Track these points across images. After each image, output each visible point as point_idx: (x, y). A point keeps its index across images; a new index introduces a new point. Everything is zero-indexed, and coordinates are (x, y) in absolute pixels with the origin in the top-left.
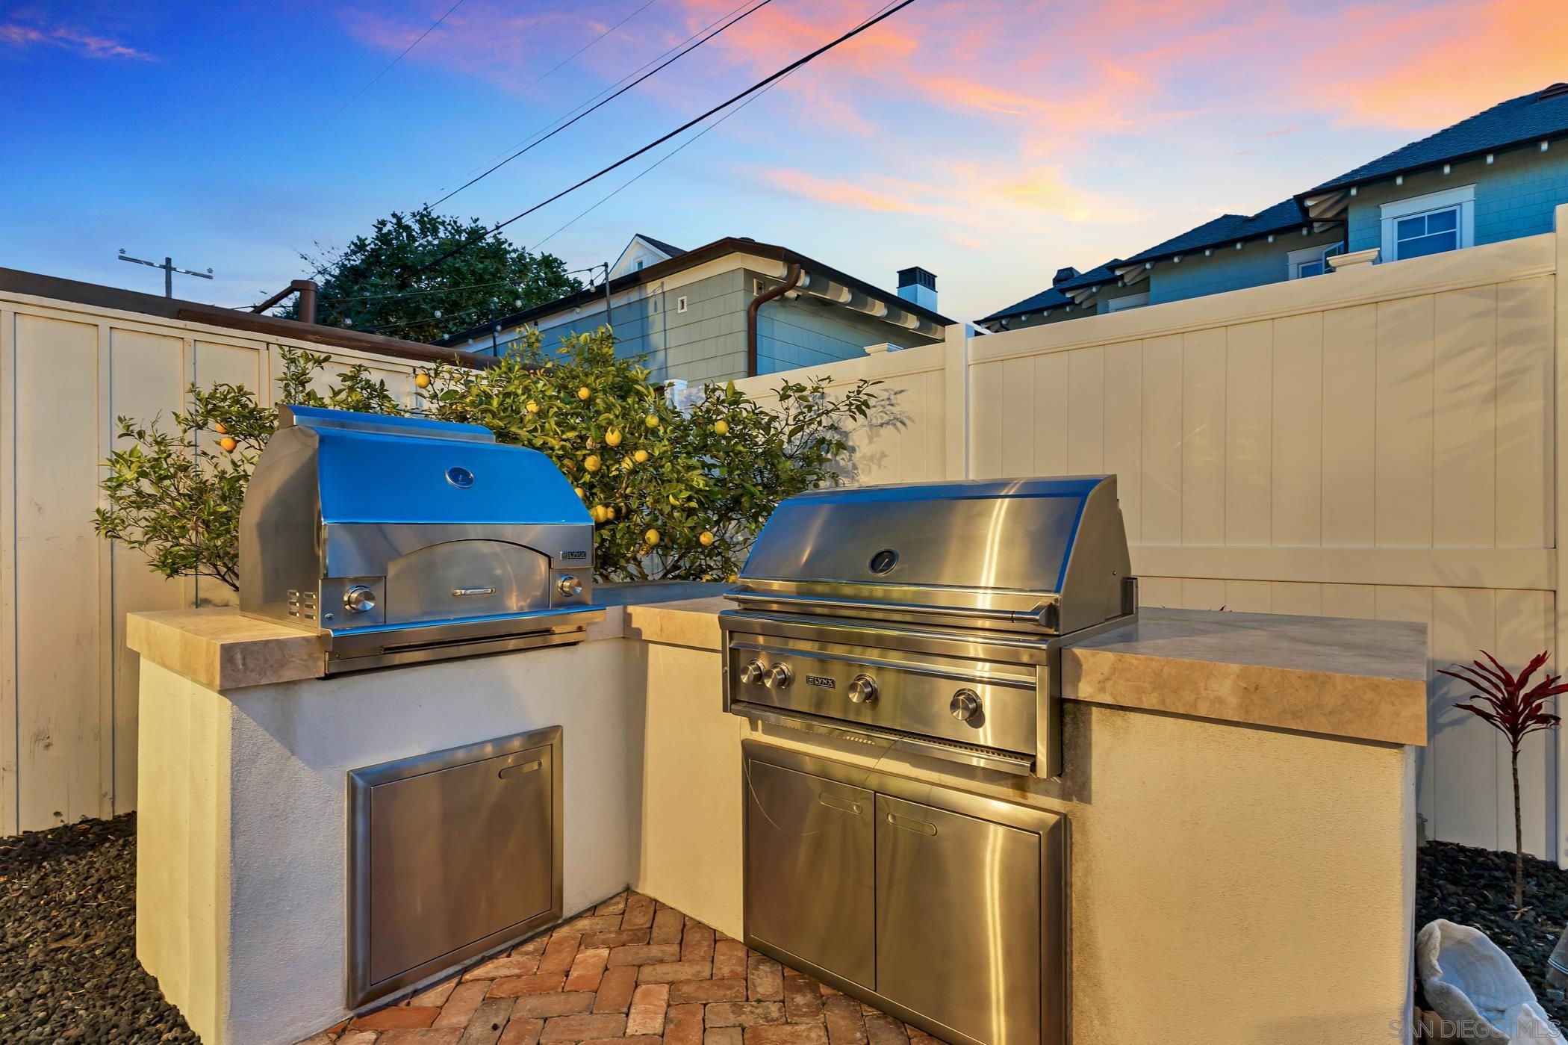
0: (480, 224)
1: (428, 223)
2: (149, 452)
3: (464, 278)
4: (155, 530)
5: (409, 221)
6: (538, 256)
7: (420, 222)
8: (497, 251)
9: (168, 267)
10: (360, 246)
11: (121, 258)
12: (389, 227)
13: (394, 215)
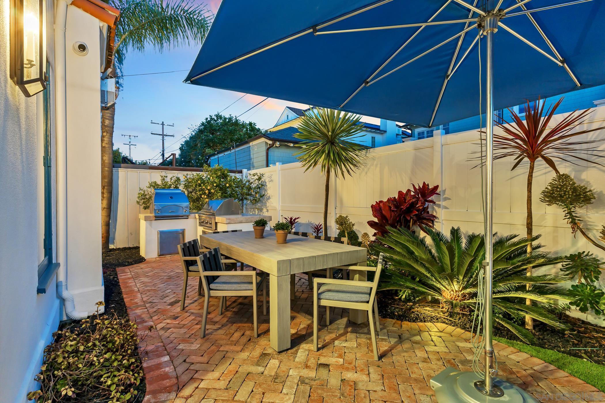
0: (232, 116)
1: (219, 116)
2: (143, 192)
3: (226, 132)
4: (144, 203)
5: (213, 117)
6: (248, 123)
7: (216, 117)
8: (236, 123)
9: (163, 124)
10: (203, 124)
11: (151, 123)
12: (209, 119)
13: (210, 116)
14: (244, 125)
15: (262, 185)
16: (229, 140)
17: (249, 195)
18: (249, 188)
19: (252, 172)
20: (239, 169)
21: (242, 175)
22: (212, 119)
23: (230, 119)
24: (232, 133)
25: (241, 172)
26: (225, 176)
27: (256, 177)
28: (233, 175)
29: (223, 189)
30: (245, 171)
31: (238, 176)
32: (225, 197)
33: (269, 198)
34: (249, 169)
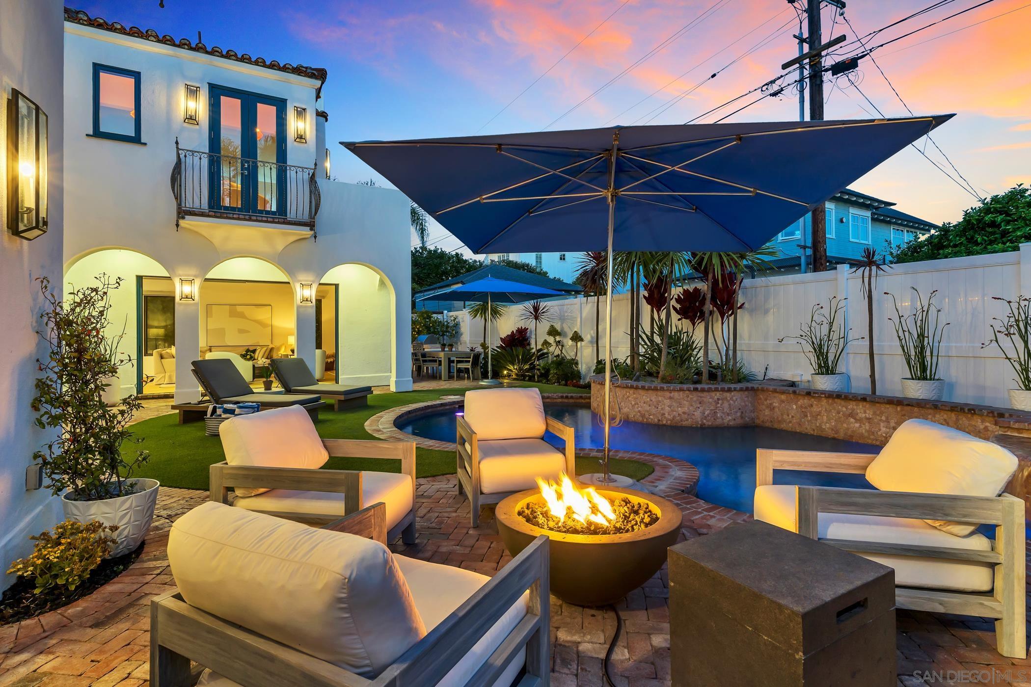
14: (450, 257)
15: (457, 325)
16: (434, 275)
17: (447, 332)
18: (447, 327)
19: (451, 314)
20: (441, 311)
21: (443, 316)
22: (417, 251)
23: (435, 251)
24: (438, 266)
25: (442, 313)
26: (429, 317)
27: (452, 318)
28: (434, 315)
29: (428, 328)
30: (445, 312)
31: (440, 316)
32: (430, 333)
33: (462, 334)
34: (450, 311)
